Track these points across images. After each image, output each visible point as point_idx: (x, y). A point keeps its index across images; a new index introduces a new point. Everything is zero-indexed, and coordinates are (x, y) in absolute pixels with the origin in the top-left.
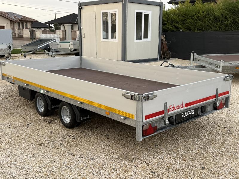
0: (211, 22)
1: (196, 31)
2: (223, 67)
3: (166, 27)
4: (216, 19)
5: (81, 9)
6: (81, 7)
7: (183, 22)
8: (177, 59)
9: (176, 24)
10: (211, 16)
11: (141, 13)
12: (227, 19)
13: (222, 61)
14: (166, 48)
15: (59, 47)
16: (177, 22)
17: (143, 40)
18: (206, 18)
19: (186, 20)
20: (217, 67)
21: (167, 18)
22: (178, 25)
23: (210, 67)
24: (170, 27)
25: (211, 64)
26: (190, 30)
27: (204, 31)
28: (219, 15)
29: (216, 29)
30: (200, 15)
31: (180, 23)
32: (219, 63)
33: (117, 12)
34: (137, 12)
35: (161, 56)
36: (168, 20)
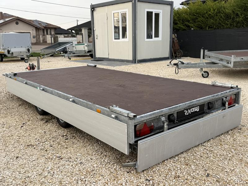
0: (222, 20)
1: (207, 29)
2: (234, 62)
3: (177, 26)
4: (228, 16)
5: (94, 10)
6: (94, 9)
7: (194, 20)
8: (188, 58)
9: (187, 23)
10: (222, 14)
11: (152, 12)
12: (238, 16)
13: (233, 56)
14: (177, 47)
15: (74, 49)
16: (189, 21)
17: (154, 39)
18: (217, 15)
19: (197, 18)
20: (228, 63)
21: (179, 17)
22: (189, 24)
23: (221, 64)
24: (181, 26)
25: (222, 60)
26: (202, 28)
27: (215, 29)
28: (231, 12)
29: (228, 26)
30: (211, 13)
31: (191, 22)
32: (230, 58)
33: (127, 11)
34: (147, 12)
35: (173, 55)
36: (179, 20)
